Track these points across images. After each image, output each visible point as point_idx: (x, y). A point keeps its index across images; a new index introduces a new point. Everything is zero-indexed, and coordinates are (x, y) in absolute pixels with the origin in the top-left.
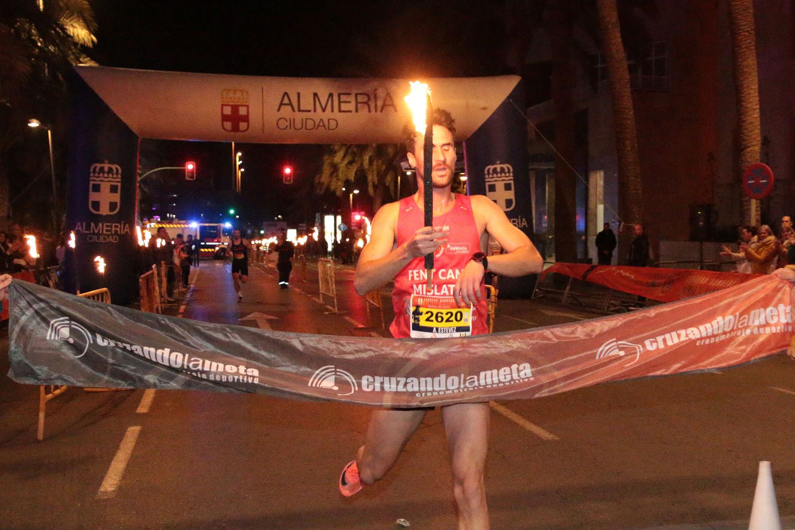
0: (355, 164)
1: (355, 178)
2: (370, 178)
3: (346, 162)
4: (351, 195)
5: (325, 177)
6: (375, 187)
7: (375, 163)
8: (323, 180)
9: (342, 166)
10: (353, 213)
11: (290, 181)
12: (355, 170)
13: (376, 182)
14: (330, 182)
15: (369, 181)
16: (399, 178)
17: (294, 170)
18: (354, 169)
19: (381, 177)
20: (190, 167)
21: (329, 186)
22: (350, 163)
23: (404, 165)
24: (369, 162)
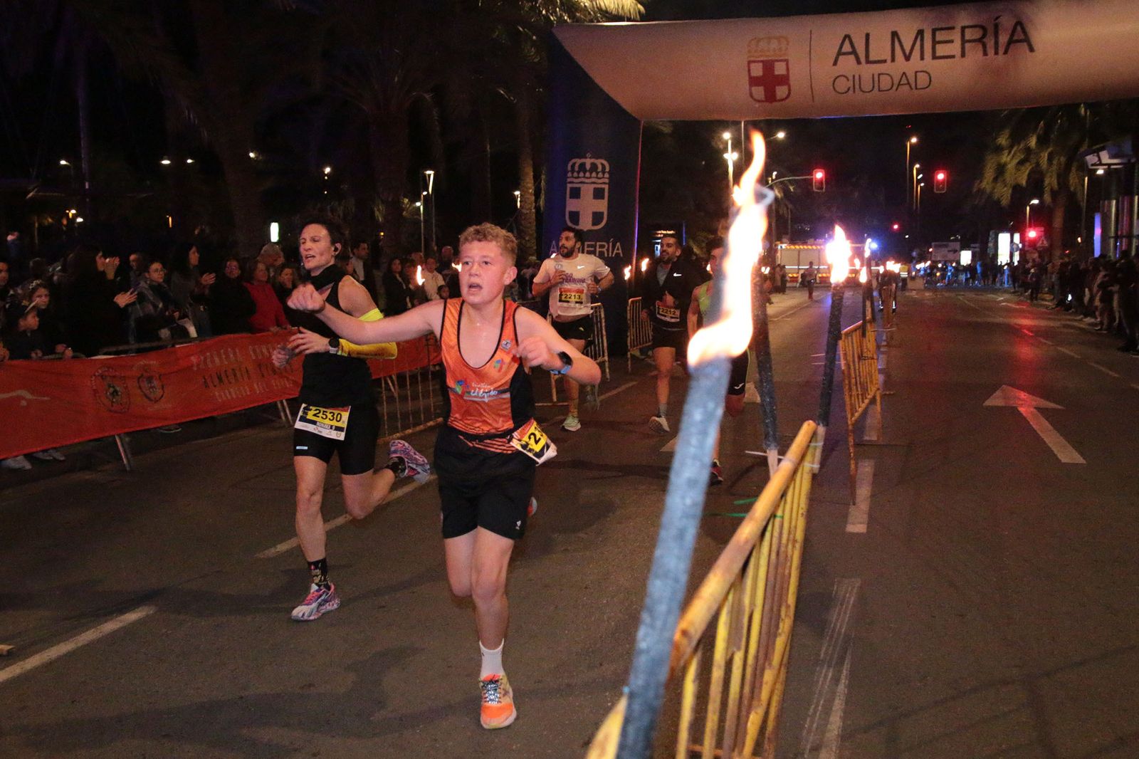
0: (1028, 164)
1: (1027, 182)
2: (1047, 181)
3: (1015, 161)
4: (1028, 208)
5: (986, 183)
6: (1053, 192)
7: (1055, 162)
8: (984, 185)
9: (1011, 166)
10: (1027, 230)
11: (943, 189)
12: (1028, 172)
13: (1056, 186)
14: (994, 188)
15: (1046, 185)
16: (1086, 178)
17: (948, 176)
18: (1026, 170)
19: (1063, 177)
20: (819, 175)
21: (992, 193)
22: (1021, 163)
23: (1091, 159)
24: (1048, 159)
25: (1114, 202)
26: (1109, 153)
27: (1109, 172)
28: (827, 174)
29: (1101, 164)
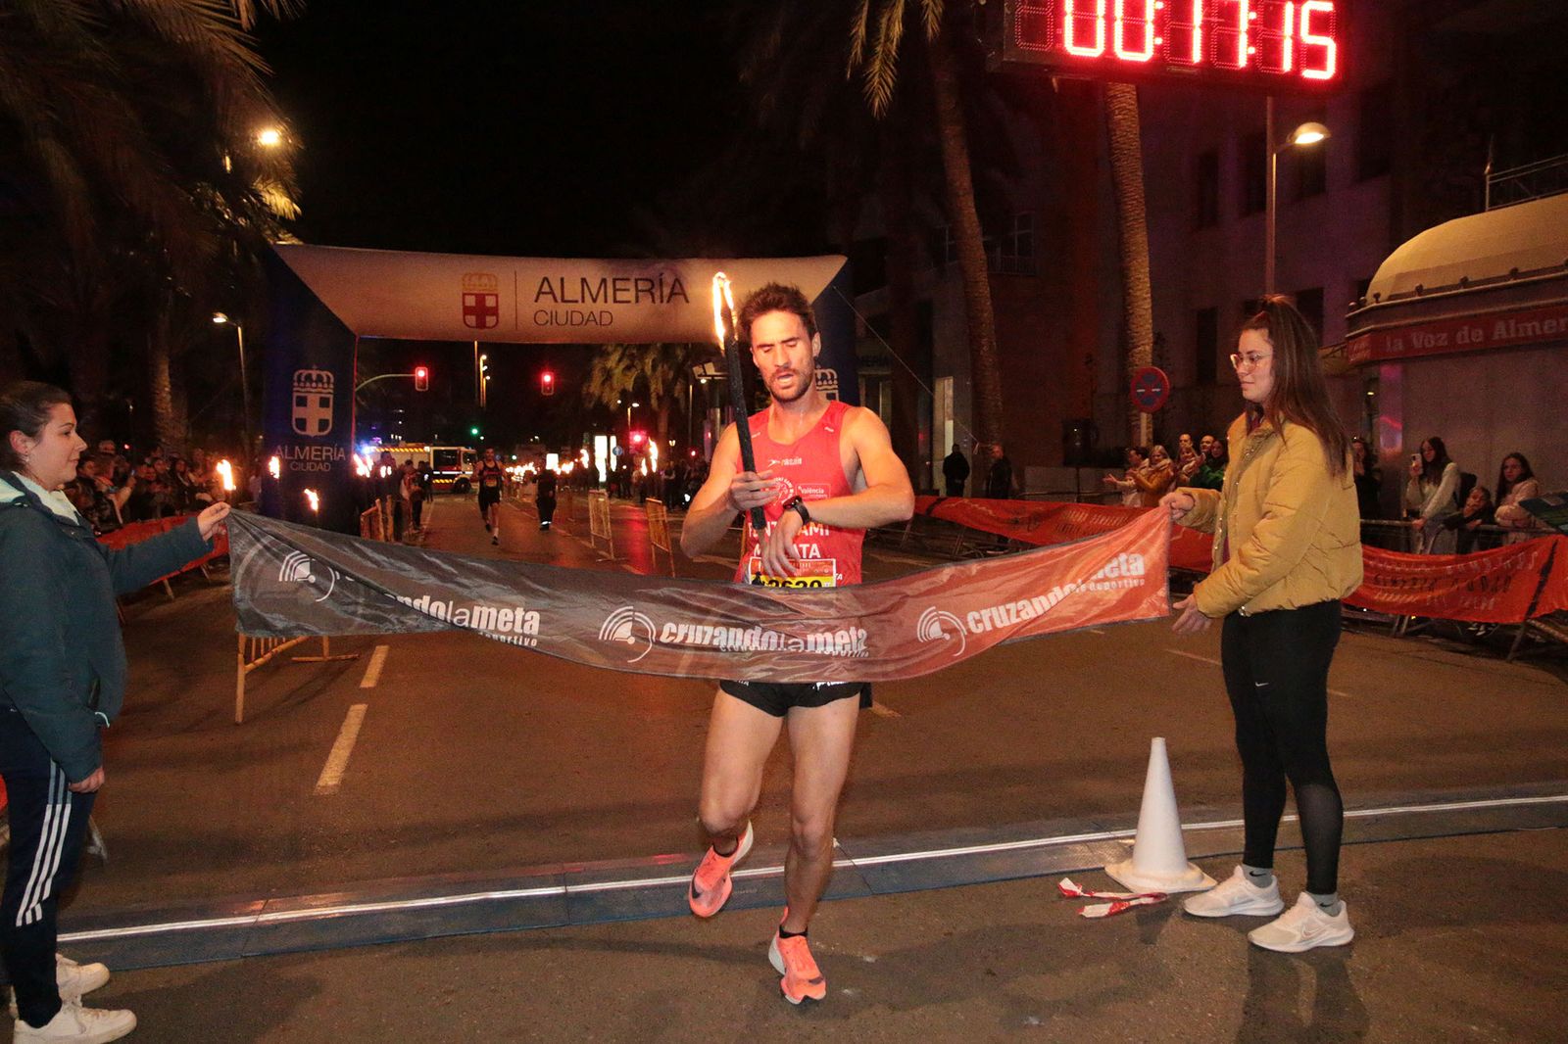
0: (634, 370)
1: (634, 387)
2: (653, 387)
3: (622, 366)
4: (629, 410)
5: (595, 387)
6: (659, 398)
7: (660, 368)
8: (592, 390)
9: (618, 371)
10: (631, 433)
11: (550, 391)
12: (634, 377)
13: (661, 393)
14: (602, 392)
15: (649, 390)
16: (691, 387)
17: (556, 377)
18: (633, 374)
19: (668, 388)
20: (421, 373)
21: (600, 397)
22: (628, 368)
23: (697, 370)
24: (652, 366)
25: (718, 410)
26: (715, 366)
27: (712, 382)
28: (430, 373)
29: (706, 375)
